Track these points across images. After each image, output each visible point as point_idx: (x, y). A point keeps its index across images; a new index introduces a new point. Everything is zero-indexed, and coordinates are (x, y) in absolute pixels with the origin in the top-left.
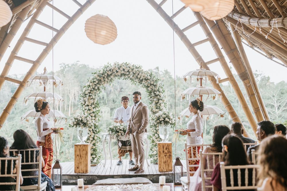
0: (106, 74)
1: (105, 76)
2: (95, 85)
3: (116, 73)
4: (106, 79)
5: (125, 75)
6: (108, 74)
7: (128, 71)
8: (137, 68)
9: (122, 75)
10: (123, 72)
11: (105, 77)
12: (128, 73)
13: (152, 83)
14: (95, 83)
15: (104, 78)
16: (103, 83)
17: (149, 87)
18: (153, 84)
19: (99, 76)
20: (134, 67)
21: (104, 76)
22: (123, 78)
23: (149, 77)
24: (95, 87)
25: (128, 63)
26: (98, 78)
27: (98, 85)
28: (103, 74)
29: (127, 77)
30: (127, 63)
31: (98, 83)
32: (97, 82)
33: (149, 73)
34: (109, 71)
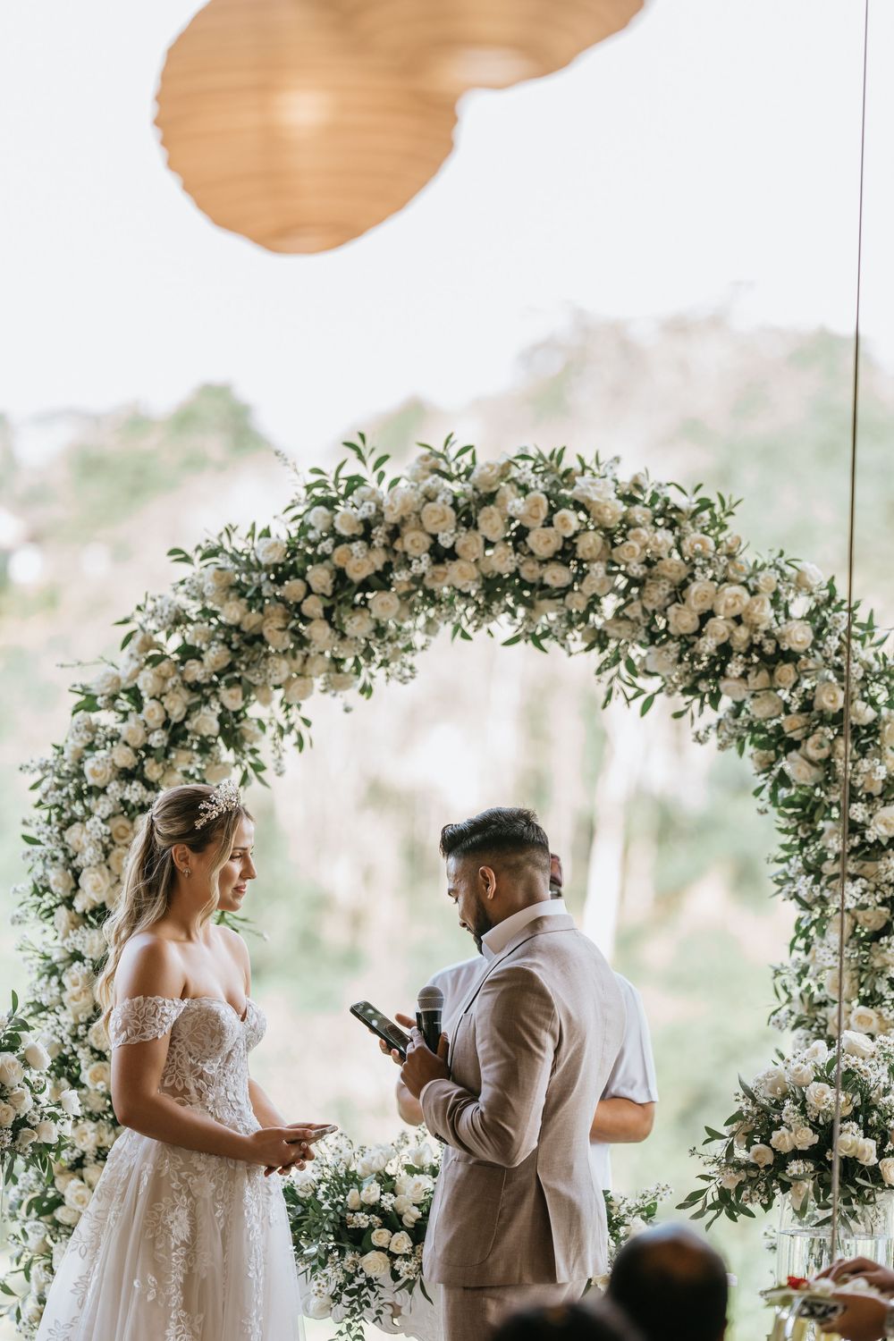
0: (319, 577)
1: (309, 591)
2: (195, 687)
3: (423, 565)
4: (319, 632)
5: (532, 593)
6: (340, 576)
7: (566, 553)
8: (669, 517)
9: (493, 587)
10: (502, 561)
11: (313, 607)
12: (557, 576)
13: (831, 700)
14: (196, 671)
15: (294, 610)
16: (282, 669)
17: (793, 745)
18: (838, 719)
19: (238, 589)
20: (639, 513)
21: (293, 587)
22: (503, 626)
23: (799, 636)
24: (190, 710)
25: (569, 462)
26: (232, 612)
27: (231, 698)
28: (282, 573)
29: (549, 616)
30: (558, 456)
31: (231, 668)
32: (215, 655)
34: (352, 539)
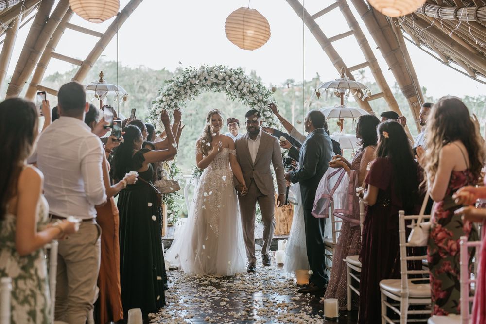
0: (188, 83)
1: (187, 85)
2: (171, 99)
3: (204, 81)
4: (189, 91)
5: (217, 84)
6: (191, 83)
7: (224, 79)
8: (236, 74)
9: (213, 84)
10: (215, 80)
11: (188, 88)
12: (223, 82)
13: (261, 98)
14: (171, 97)
15: (185, 88)
16: (184, 96)
17: (255, 104)
18: (262, 100)
19: (177, 86)
20: (233, 73)
21: (185, 85)
22: (214, 89)
23: (256, 89)
24: (171, 103)
25: (222, 66)
26: (176, 89)
27: (176, 101)
28: (183, 83)
29: (220, 88)
30: (221, 66)
31: (176, 97)
32: (174, 95)
33: (255, 83)
34: (192, 78)
